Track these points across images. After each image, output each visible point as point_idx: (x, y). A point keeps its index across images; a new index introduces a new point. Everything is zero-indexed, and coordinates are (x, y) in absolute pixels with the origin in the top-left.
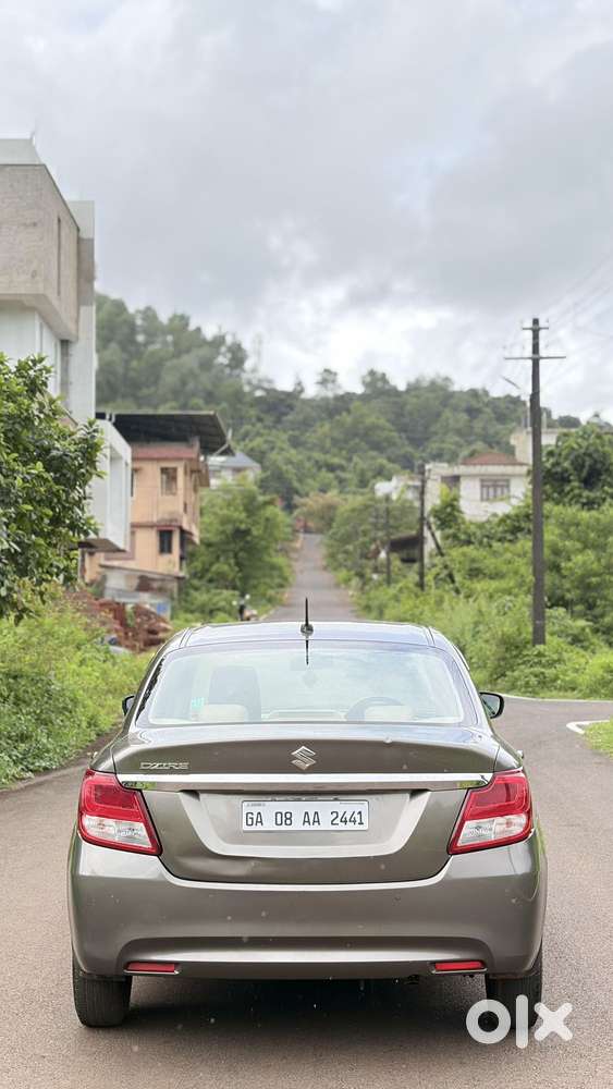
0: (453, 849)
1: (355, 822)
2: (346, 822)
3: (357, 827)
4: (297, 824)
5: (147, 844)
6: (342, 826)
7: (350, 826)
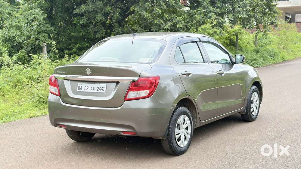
0: (125, 99)
1: (102, 90)
2: (100, 90)
3: (103, 92)
4: (89, 90)
5: (58, 93)
6: (99, 91)
7: (101, 91)
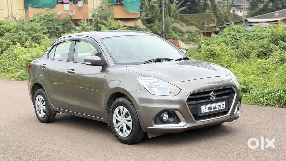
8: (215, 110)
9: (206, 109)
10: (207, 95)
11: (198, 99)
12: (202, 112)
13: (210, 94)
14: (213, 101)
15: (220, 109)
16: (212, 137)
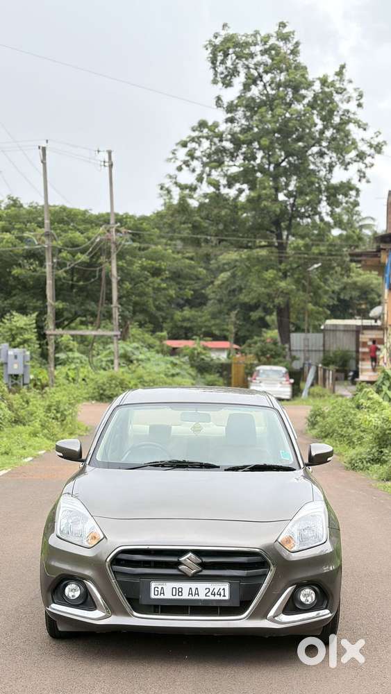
8: (194, 598)
9: (164, 590)
10: (174, 559)
11: (152, 565)
12: (153, 596)
13: (182, 559)
14: (190, 575)
15: (212, 597)
16: (176, 661)
